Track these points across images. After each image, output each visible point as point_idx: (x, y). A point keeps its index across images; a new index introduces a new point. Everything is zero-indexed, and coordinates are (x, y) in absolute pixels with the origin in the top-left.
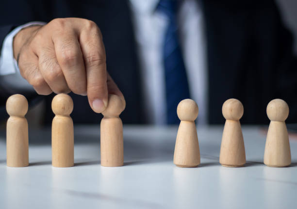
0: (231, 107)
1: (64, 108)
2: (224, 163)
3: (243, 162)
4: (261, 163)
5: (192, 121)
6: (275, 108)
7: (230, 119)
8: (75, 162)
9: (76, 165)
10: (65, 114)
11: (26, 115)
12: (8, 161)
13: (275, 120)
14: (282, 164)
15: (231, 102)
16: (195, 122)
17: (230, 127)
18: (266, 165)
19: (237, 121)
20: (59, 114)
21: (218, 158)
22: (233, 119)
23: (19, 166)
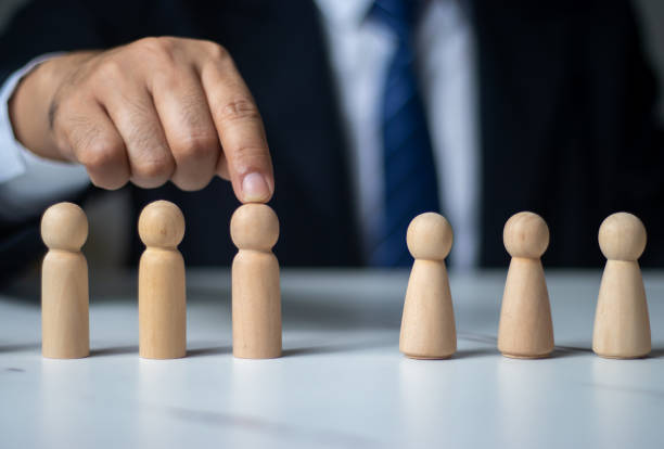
0: (521, 230)
1: (164, 233)
2: (508, 351)
3: (547, 348)
4: (587, 350)
5: (437, 261)
6: (618, 232)
7: (519, 256)
8: (189, 348)
9: (190, 354)
10: (167, 245)
11: (82, 248)
12: (44, 346)
13: (617, 258)
14: (631, 351)
15: (523, 219)
16: (447, 263)
17: (520, 272)
18: (597, 355)
19: (534, 259)
20: (154, 245)
21: (495, 340)
22: (525, 255)
23: (68, 356)
